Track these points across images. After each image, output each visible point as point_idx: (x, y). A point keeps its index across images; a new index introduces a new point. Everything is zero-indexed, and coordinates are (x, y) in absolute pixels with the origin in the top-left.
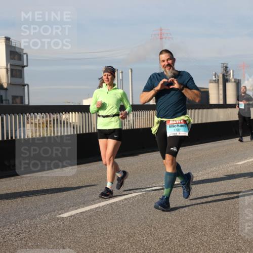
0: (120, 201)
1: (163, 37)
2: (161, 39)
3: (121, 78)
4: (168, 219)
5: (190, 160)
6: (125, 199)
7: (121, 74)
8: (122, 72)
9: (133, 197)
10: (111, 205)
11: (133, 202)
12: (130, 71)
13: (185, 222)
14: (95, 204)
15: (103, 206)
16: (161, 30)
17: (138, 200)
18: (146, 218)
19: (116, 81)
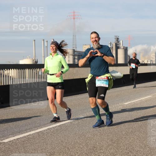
0: (45, 130)
2: (74, 19)
3: (46, 45)
4: (77, 142)
6: (48, 129)
7: (46, 42)
8: (47, 42)
10: (38, 133)
11: (54, 131)
13: (89, 144)
14: (27, 132)
16: (74, 12)
17: (57, 129)
18: (62, 141)
19: (43, 47)
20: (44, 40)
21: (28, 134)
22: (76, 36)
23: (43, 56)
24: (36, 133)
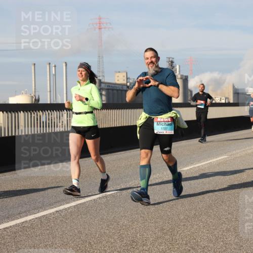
0: (51, 214)
1: (102, 26)
2: (100, 29)
3: (54, 73)
4: (105, 233)
5: (131, 165)
6: (57, 211)
7: (54, 68)
8: (55, 66)
9: (65, 209)
11: (66, 215)
12: (64, 65)
13: (124, 236)
14: (21, 217)
15: (30, 220)
16: (100, 19)
17: (71, 212)
18: (80, 232)
19: (48, 76)
20: (50, 64)
21: (23, 221)
22: (103, 57)
23: (49, 90)
24: (36, 218)
